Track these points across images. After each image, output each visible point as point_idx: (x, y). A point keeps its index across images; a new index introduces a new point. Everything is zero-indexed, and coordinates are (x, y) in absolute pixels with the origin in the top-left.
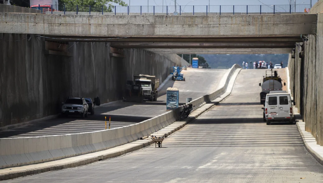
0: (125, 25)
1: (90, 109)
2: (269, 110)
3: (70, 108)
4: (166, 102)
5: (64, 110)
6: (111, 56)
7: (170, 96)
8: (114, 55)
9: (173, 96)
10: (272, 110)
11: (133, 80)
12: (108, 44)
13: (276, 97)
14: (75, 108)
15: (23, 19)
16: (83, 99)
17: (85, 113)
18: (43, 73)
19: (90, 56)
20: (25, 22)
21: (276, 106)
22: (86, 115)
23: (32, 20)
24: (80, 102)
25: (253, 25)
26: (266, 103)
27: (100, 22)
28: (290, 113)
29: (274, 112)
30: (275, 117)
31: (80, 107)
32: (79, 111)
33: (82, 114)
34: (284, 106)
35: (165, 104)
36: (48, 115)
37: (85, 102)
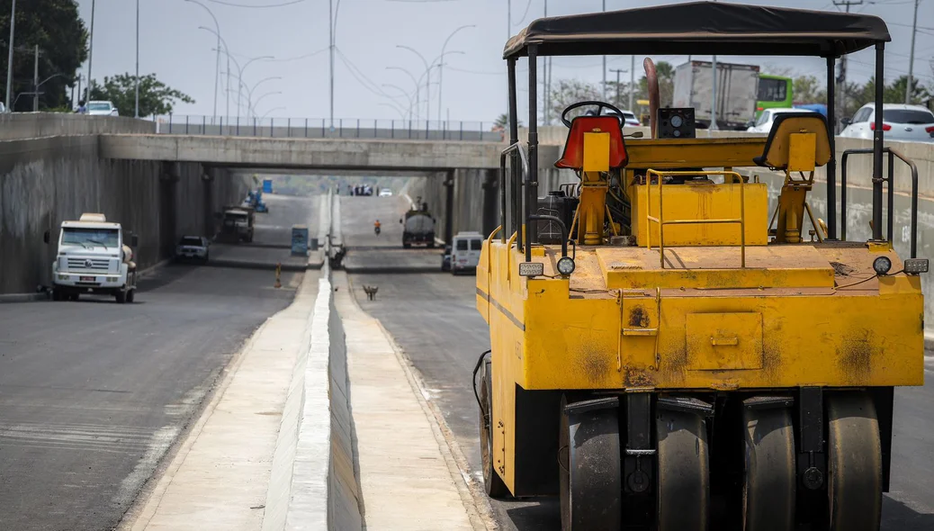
0: (334, 152)
4: (289, 244)
5: (180, 253)
7: (296, 237)
9: (300, 236)
14: (194, 251)
15: (212, 145)
20: (214, 148)
23: (223, 145)
24: (199, 243)
25: (486, 156)
27: (303, 149)
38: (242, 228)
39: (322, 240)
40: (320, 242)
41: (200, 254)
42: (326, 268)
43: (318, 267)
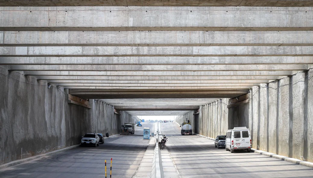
1: (101, 141)
2: (235, 142)
3: (87, 140)
5: (83, 142)
6: (115, 113)
7: (145, 132)
8: (116, 113)
9: (147, 132)
10: (237, 142)
11: (124, 125)
12: (113, 107)
13: (240, 132)
14: (90, 140)
16: (95, 134)
17: (97, 143)
18: (66, 116)
19: (103, 111)
21: (240, 139)
22: (98, 144)
24: (94, 136)
26: (232, 136)
28: (250, 144)
29: (238, 143)
30: (239, 147)
31: (93, 140)
32: (92, 142)
33: (95, 144)
34: (246, 139)
35: (143, 136)
36: (72, 145)
37: (97, 136)
38: (130, 130)
39: (155, 133)
40: (155, 134)
41: (94, 142)
42: (157, 147)
43: (153, 147)
